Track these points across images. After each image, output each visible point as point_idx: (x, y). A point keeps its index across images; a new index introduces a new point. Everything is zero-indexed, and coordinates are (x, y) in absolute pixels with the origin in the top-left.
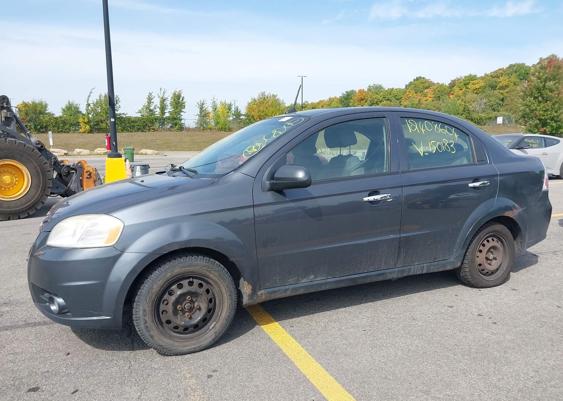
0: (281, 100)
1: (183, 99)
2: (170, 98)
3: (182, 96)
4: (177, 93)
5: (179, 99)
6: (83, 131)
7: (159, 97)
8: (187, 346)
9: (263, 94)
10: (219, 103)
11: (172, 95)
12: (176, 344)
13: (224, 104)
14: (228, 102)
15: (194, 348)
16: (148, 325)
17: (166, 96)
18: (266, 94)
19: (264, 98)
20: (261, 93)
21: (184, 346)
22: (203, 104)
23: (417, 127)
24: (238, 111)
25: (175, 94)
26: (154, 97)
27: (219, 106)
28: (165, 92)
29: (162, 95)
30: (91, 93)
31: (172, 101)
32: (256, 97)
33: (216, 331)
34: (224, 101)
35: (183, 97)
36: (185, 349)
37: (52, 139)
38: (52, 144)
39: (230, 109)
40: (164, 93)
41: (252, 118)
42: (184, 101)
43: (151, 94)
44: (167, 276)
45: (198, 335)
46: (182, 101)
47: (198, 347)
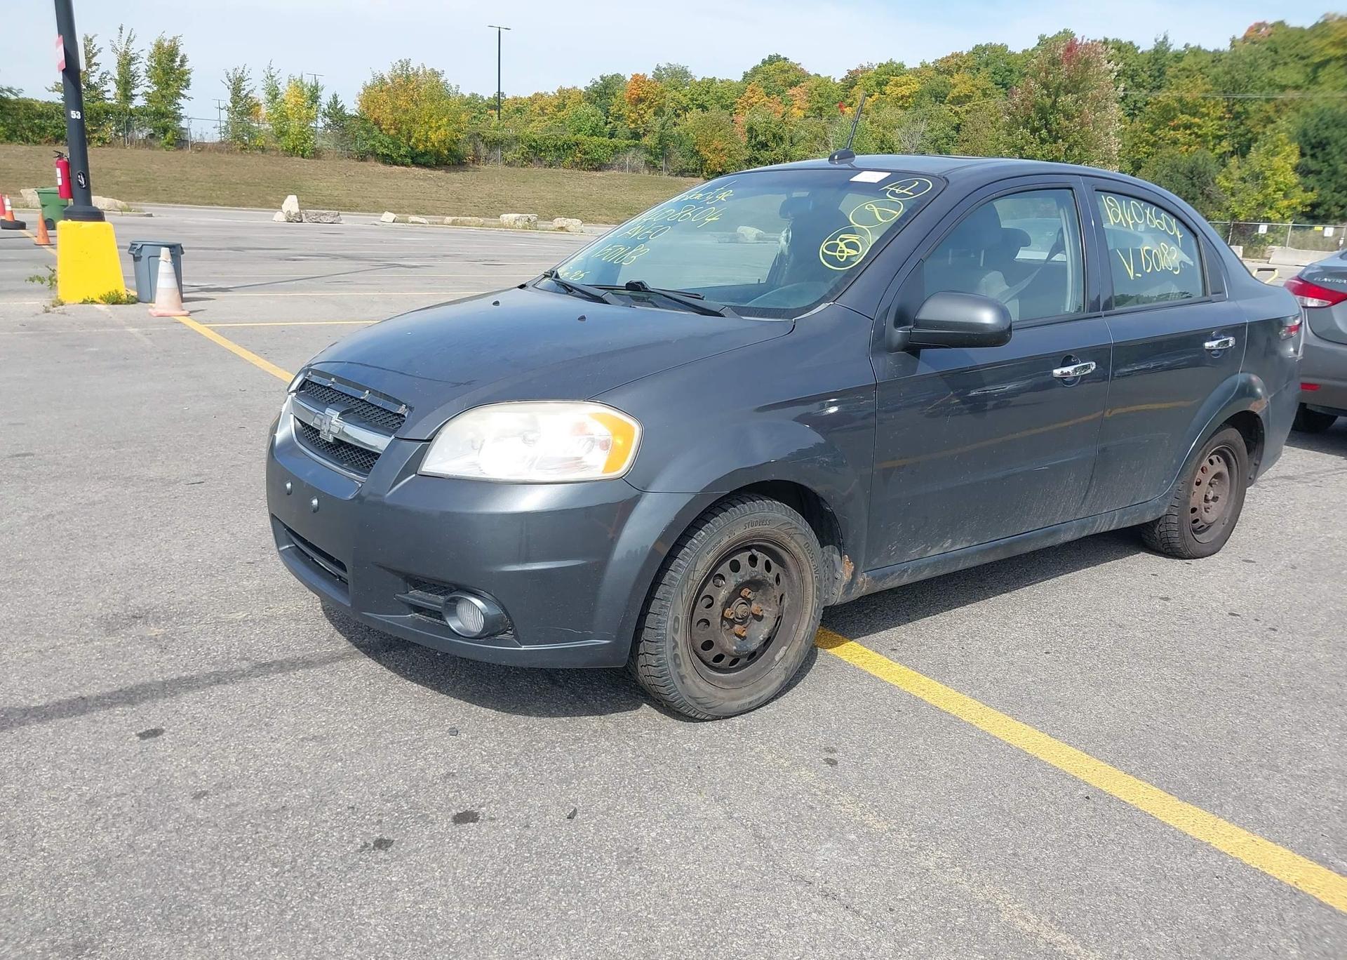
0: (454, 86)
1: (182, 61)
2: (145, 55)
3: (182, 51)
4: (166, 44)
5: (173, 61)
7: (115, 50)
8: (739, 699)
9: (405, 65)
10: (284, 81)
11: (150, 49)
13: (298, 85)
14: (309, 81)
15: (750, 703)
16: (678, 651)
17: (134, 49)
18: (411, 65)
19: (408, 77)
20: (399, 64)
22: (241, 80)
24: (339, 107)
25: (159, 46)
26: (99, 51)
27: (284, 88)
28: (132, 37)
29: (124, 46)
31: (153, 65)
32: (387, 72)
33: (787, 665)
34: (298, 77)
35: (185, 56)
39: (314, 97)
40: (129, 41)
41: (376, 127)
42: (186, 68)
43: (91, 40)
44: (722, 543)
46: (181, 66)
47: (755, 699)
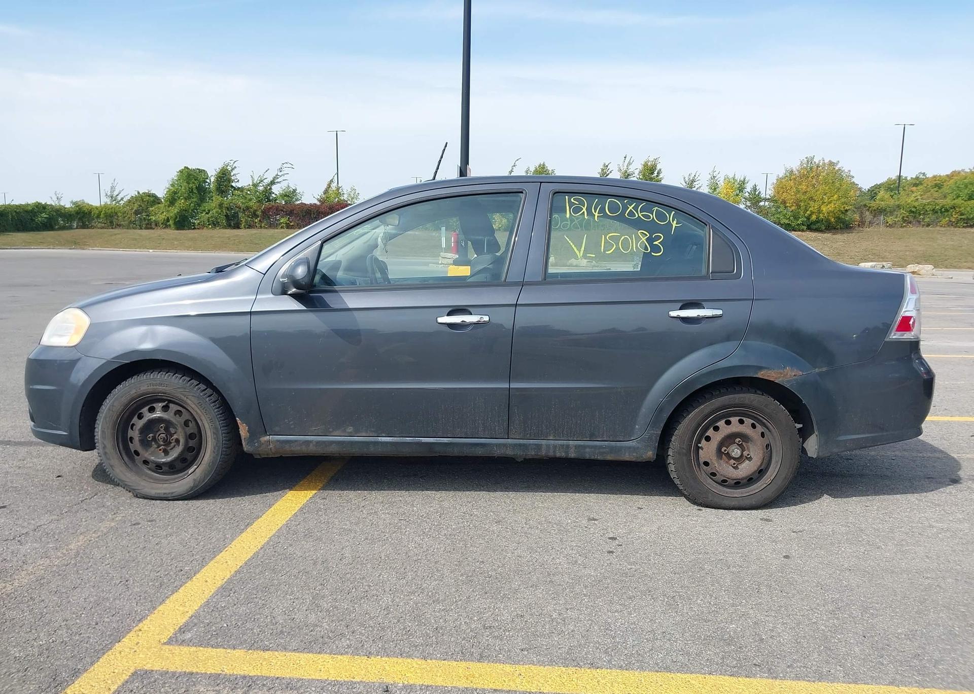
0: (846, 171)
1: (658, 173)
2: (637, 172)
3: (658, 167)
4: (649, 164)
5: (652, 173)
6: (497, 228)
7: (620, 170)
8: (157, 489)
9: (810, 160)
10: (722, 179)
11: (640, 167)
12: (143, 483)
13: (730, 182)
14: (739, 177)
15: (165, 494)
16: (107, 451)
17: (631, 169)
18: (814, 160)
19: (811, 168)
20: (806, 160)
21: (152, 488)
22: (693, 181)
23: (587, 209)
24: (757, 193)
25: (646, 165)
26: (611, 172)
27: (721, 183)
28: (631, 161)
29: (625, 167)
30: (514, 166)
31: (641, 177)
32: (795, 165)
33: (195, 478)
34: (731, 176)
35: (660, 170)
36: (153, 492)
37: (444, 238)
38: (444, 246)
39: (741, 189)
40: (629, 164)
41: (781, 206)
42: (660, 177)
43: (607, 166)
44: (132, 393)
45: (175, 479)
46: (657, 176)
47: (169, 493)
